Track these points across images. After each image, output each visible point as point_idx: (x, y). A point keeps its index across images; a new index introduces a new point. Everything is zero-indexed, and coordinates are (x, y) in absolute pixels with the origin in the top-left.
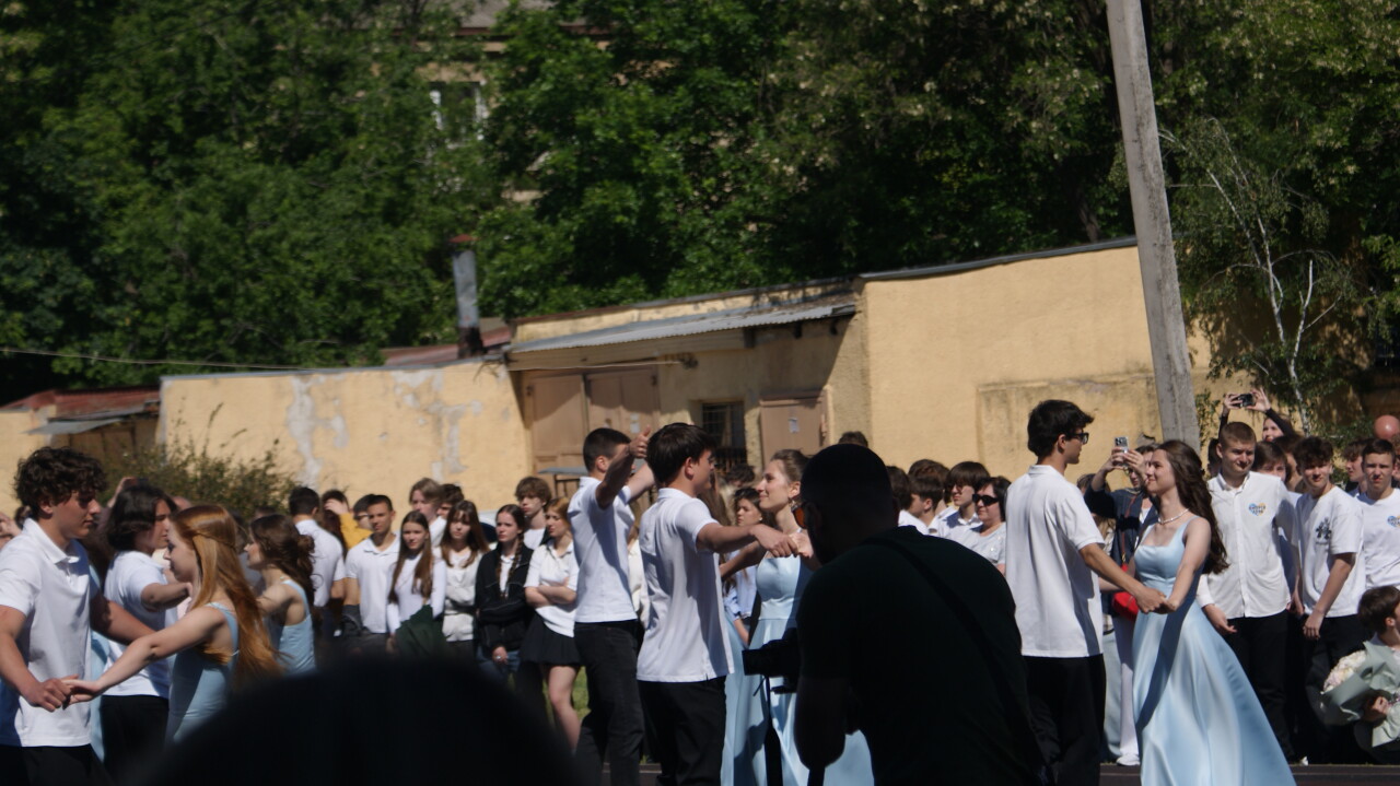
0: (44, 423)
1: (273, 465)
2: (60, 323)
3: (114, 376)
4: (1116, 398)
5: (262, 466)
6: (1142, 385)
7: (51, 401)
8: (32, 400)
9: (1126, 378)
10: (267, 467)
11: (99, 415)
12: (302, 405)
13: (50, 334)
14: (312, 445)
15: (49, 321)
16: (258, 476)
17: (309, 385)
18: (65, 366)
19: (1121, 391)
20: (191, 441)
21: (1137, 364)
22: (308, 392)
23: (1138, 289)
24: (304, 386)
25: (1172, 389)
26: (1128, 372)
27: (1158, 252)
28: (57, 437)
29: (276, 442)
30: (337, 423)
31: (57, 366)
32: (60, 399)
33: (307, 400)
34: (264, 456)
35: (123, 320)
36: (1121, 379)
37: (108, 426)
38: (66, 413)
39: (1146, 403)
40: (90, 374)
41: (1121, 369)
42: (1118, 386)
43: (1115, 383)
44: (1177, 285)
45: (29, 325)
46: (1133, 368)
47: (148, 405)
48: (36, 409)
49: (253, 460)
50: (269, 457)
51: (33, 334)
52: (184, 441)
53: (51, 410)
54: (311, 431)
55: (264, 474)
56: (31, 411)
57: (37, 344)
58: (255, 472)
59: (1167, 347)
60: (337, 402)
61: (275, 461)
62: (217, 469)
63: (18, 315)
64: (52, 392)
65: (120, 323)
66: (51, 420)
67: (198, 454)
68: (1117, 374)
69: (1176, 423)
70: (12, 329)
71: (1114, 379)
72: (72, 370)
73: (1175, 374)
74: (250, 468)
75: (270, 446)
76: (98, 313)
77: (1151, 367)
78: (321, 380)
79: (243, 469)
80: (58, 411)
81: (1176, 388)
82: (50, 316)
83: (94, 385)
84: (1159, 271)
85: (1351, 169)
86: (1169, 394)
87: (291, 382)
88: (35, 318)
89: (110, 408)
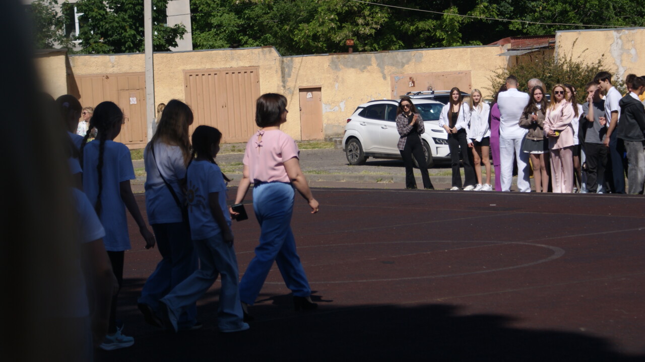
0: (506, 51)
1: (602, 66)
2: (512, 8)
3: (533, 31)
5: (597, 66)
7: (509, 42)
8: (501, 41)
10: (599, 66)
11: (530, 48)
12: (617, 43)
13: (508, 14)
14: (621, 61)
15: (508, 8)
16: (594, 70)
17: (621, 34)
18: (514, 27)
20: (565, 55)
22: (620, 38)
24: (618, 35)
28: (511, 57)
29: (603, 55)
30: (633, 51)
31: (511, 27)
32: (512, 41)
33: (619, 41)
34: (597, 62)
35: (539, 8)
37: (532, 52)
38: (515, 47)
40: (525, 31)
45: (499, 9)
47: (550, 43)
48: (502, 45)
49: (593, 63)
50: (599, 62)
51: (501, 14)
52: (562, 55)
53: (509, 46)
54: (621, 55)
55: (598, 69)
56: (501, 46)
57: (503, 17)
58: (593, 68)
60: (633, 42)
61: (602, 64)
62: (576, 67)
63: (495, 5)
64: (509, 38)
65: (537, 9)
66: (508, 50)
67: (568, 60)
70: (493, 11)
72: (518, 29)
74: (591, 66)
75: (600, 57)
76: (529, 5)
78: (626, 32)
79: (588, 67)
80: (512, 46)
82: (508, 6)
83: (526, 36)
87: (613, 33)
88: (502, 7)
89: (534, 44)
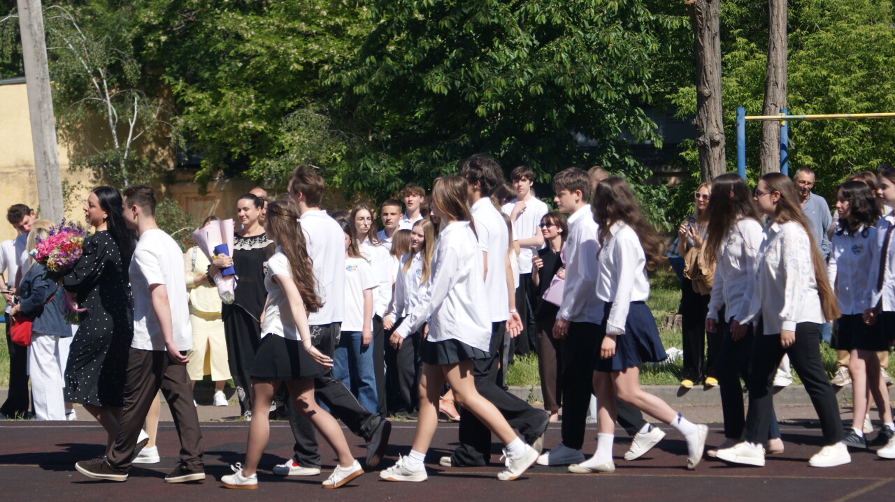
4: (8, 183)
6: (26, 175)
9: (15, 170)
19: (11, 178)
21: (23, 161)
23: (26, 112)
25: (46, 174)
26: (17, 166)
27: (40, 83)
36: (12, 170)
39: (28, 186)
41: (12, 164)
42: (10, 175)
43: (8, 173)
44: (51, 106)
46: (20, 163)
59: (44, 146)
68: (9, 167)
69: (49, 196)
71: (7, 170)
73: (49, 164)
77: (33, 163)
81: (49, 173)
84: (40, 96)
85: (163, 38)
86: (44, 178)
